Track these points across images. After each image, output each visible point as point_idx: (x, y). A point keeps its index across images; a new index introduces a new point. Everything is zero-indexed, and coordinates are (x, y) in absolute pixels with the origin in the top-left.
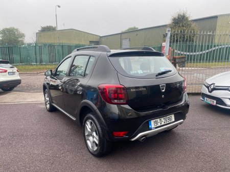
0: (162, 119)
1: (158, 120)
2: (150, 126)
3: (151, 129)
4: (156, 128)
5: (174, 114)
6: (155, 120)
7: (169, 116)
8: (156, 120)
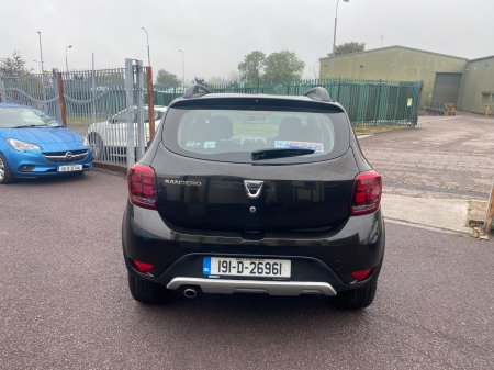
0: (247, 263)
1: (234, 262)
2: (206, 269)
3: (206, 276)
4: (222, 277)
5: (293, 261)
6: (222, 260)
7: (272, 262)
8: (228, 260)
